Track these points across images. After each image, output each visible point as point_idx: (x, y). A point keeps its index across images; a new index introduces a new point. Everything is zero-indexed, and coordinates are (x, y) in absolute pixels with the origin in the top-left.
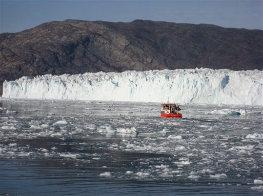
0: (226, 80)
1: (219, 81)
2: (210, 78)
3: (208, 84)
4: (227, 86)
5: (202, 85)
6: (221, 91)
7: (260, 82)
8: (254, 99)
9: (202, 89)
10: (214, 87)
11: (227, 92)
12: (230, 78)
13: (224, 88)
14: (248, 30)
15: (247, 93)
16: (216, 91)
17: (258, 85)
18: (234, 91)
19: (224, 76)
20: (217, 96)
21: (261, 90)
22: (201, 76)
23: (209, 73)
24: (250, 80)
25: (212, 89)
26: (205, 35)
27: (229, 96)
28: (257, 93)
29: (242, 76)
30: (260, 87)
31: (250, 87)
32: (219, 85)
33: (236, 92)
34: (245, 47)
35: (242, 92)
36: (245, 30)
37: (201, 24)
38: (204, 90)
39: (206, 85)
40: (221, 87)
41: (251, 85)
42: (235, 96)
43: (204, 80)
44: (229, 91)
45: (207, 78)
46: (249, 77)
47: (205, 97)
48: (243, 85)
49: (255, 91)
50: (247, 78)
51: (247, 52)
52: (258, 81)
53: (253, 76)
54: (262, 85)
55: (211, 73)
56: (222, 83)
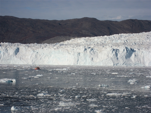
0: (18, 50)
1: (14, 51)
2: (8, 49)
3: (7, 53)
4: (18, 53)
5: (3, 53)
6: (15, 56)
7: (37, 51)
8: (34, 61)
9: (3, 55)
10: (10, 54)
11: (18, 57)
12: (20, 49)
13: (16, 55)
14: (32, 19)
15: (29, 58)
16: (12, 57)
17: (36, 53)
18: (22, 56)
19: (16, 48)
20: (12, 59)
21: (37, 56)
22: (3, 48)
23: (8, 46)
24: (31, 50)
25: (10, 55)
26: (8, 23)
27: (19, 60)
28: (35, 57)
29: (26, 48)
30: (37, 54)
31: (31, 54)
32: (14, 53)
33: (23, 57)
34: (31, 29)
35: (27, 57)
36: (31, 19)
37: (6, 16)
38: (5, 56)
39: (6, 53)
40: (14, 54)
41: (32, 53)
42: (23, 59)
43: (5, 50)
44: (19, 56)
45: (7, 49)
46: (31, 48)
47: (5, 60)
48: (27, 53)
49: (34, 56)
50: (29, 49)
51: (32, 32)
52: (35, 51)
53: (33, 48)
54: (38, 53)
55: (9, 46)
56: (15, 52)
